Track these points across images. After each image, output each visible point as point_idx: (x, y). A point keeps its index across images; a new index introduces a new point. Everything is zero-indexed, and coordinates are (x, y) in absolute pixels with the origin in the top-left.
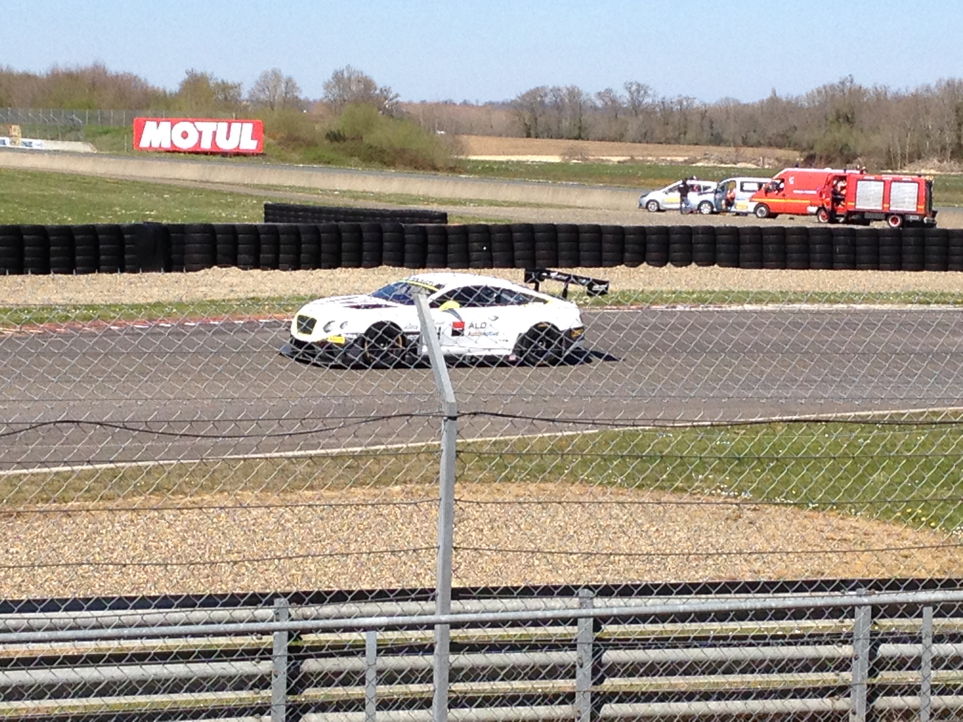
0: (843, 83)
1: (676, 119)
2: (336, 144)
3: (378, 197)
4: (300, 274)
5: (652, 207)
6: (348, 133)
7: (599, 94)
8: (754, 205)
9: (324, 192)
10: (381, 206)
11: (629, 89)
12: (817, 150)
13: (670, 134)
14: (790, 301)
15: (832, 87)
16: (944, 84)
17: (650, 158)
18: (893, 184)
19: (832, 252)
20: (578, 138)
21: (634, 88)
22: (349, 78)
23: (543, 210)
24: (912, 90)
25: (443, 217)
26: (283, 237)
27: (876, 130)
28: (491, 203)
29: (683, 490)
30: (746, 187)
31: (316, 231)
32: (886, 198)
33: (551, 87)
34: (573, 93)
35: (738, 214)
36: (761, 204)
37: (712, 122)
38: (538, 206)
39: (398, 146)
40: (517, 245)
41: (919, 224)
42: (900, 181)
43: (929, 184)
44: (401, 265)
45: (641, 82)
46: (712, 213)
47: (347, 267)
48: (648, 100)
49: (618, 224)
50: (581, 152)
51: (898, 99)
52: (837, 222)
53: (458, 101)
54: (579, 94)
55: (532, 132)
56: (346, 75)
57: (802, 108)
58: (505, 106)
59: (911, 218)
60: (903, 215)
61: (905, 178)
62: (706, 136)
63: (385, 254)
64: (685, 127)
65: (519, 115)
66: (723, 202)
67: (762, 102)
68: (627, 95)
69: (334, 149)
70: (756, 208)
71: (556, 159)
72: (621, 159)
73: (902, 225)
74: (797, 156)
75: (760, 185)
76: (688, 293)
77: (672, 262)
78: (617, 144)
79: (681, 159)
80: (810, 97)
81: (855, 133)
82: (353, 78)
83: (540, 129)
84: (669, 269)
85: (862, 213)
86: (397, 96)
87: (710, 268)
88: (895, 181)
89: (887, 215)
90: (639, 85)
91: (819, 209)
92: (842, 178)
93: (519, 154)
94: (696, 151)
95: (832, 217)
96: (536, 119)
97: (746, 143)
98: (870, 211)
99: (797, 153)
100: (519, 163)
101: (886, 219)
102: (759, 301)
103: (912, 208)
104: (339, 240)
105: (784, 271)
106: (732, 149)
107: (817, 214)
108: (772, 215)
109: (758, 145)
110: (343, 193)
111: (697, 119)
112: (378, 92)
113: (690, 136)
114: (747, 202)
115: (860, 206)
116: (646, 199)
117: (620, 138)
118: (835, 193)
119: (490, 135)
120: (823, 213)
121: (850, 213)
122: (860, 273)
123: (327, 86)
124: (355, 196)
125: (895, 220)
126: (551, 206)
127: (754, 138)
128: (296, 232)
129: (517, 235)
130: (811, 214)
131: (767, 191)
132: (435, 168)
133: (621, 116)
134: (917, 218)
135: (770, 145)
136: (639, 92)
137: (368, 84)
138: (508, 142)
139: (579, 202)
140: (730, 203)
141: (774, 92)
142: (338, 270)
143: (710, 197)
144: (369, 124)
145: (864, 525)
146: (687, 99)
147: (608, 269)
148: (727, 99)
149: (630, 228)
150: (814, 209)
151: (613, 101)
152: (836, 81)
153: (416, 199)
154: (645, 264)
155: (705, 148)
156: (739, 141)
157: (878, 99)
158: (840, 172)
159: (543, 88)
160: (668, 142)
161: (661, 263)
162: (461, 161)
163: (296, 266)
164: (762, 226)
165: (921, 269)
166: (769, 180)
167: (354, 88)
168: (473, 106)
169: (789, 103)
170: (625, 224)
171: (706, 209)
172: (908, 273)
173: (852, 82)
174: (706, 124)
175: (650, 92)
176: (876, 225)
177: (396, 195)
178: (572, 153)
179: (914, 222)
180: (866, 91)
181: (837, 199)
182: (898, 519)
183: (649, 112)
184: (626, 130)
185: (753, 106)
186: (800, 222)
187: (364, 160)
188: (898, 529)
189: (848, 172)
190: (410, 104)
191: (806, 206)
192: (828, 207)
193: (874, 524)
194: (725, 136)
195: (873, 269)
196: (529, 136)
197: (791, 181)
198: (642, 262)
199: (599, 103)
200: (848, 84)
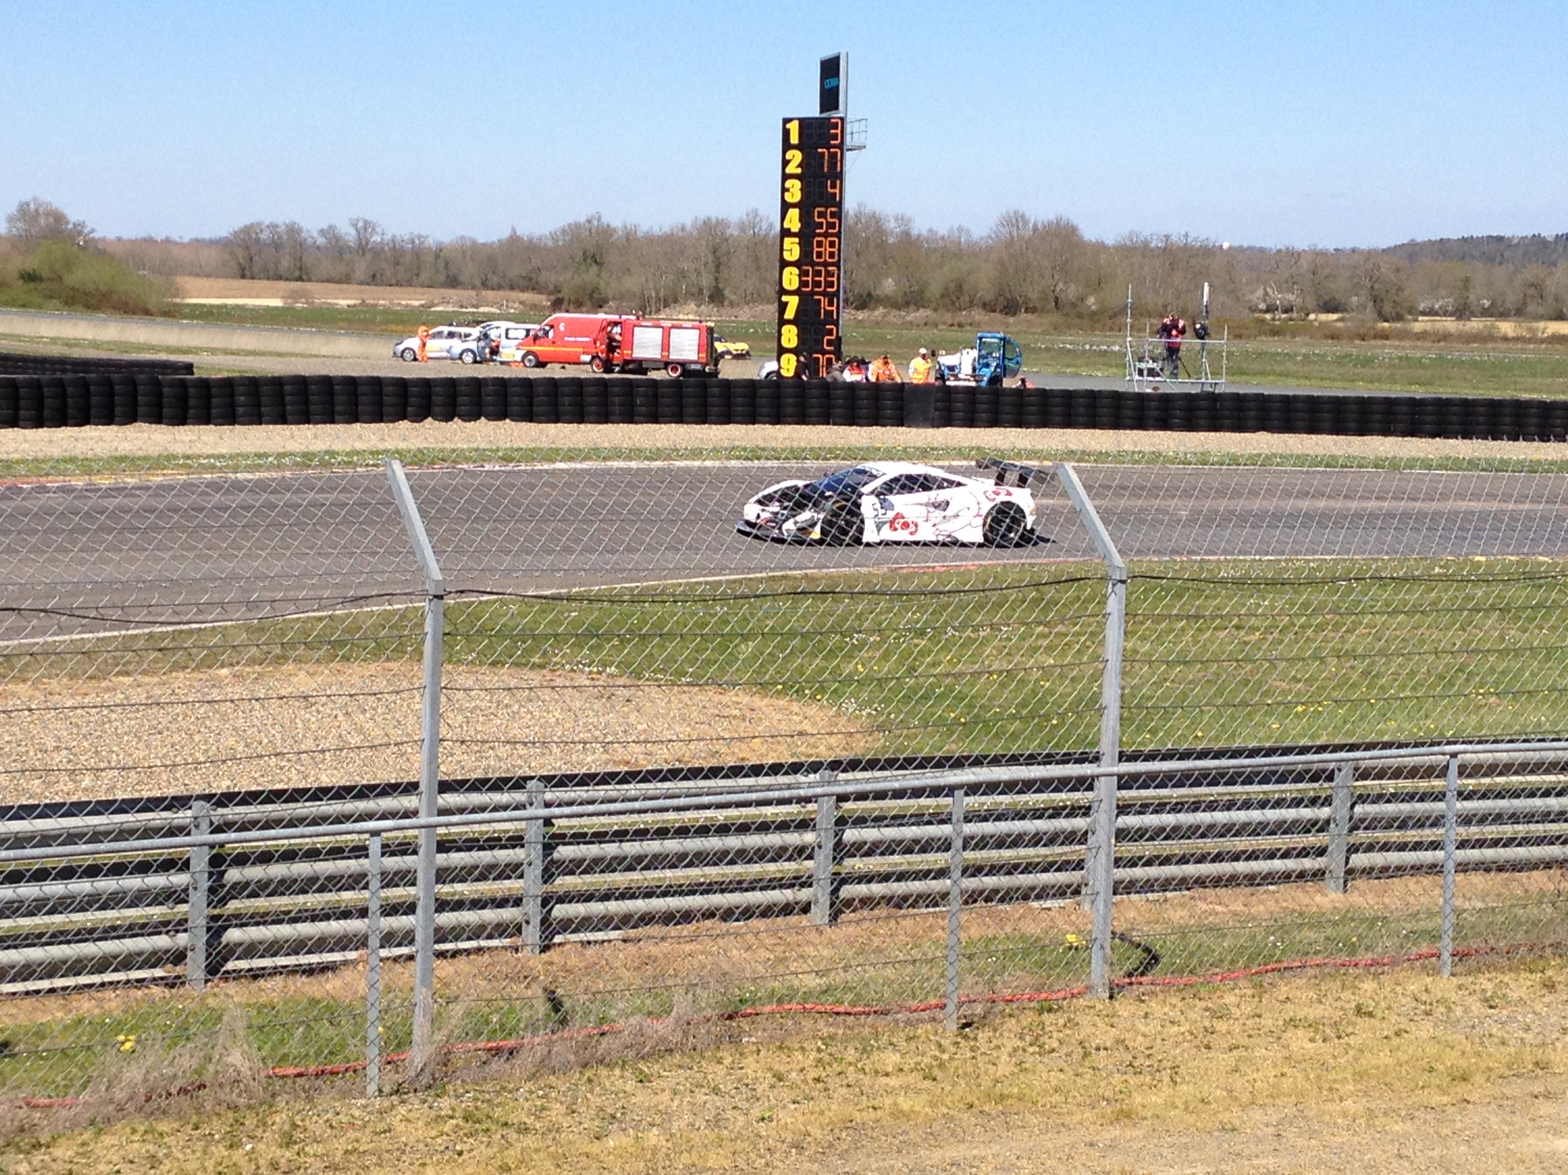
0: (589, 221)
1: (407, 258)
2: (32, 285)
3: (95, 344)
4: (44, 433)
5: (408, 355)
6: (45, 272)
7: (322, 231)
8: (522, 353)
9: (32, 340)
10: (104, 355)
11: (355, 226)
12: (565, 294)
13: (400, 276)
14: (605, 459)
15: (578, 226)
16: (700, 222)
17: (381, 302)
18: (673, 331)
19: (632, 404)
20: (300, 279)
21: (361, 224)
22: (37, 210)
23: (286, 359)
24: (666, 229)
25: (189, 368)
26: (22, 391)
27: (627, 271)
28: (227, 352)
29: (542, 667)
30: (512, 334)
31: (60, 384)
32: (666, 345)
33: (267, 223)
34: (293, 230)
35: (502, 363)
36: (529, 353)
37: (447, 264)
38: (280, 355)
39: (103, 289)
40: (288, 398)
41: (701, 373)
42: (680, 327)
43: (710, 330)
44: (159, 422)
45: (369, 218)
46: (475, 362)
47: (97, 424)
48: (376, 238)
49: (375, 374)
50: (304, 295)
51: (651, 240)
52: (612, 371)
53: (160, 236)
54: (299, 231)
55: (247, 272)
56: (32, 206)
57: (546, 248)
58: (212, 243)
59: (693, 367)
60: (683, 364)
61: (685, 324)
62: (442, 278)
63: (141, 410)
64: (419, 268)
65: (232, 253)
66: (487, 350)
67: (500, 241)
68: (352, 231)
69: (30, 291)
70: (524, 356)
71: (277, 303)
72: (351, 302)
73: (682, 375)
74: (544, 300)
75: (528, 331)
76: (491, 450)
77: (460, 417)
78: (345, 286)
79: (416, 303)
80: (554, 237)
81: (604, 274)
82: (41, 210)
83: (256, 269)
84: (457, 424)
85: (640, 362)
86: (93, 231)
87: (500, 423)
88: (674, 327)
89: (666, 364)
90: (366, 221)
91: (593, 358)
92: (616, 324)
93: (234, 297)
94: (435, 294)
95: (608, 367)
96: (251, 259)
97: (485, 285)
98: (647, 360)
99: (543, 297)
100: (238, 307)
101: (666, 368)
102: (571, 459)
103: (694, 357)
104: (87, 395)
105: (582, 426)
106: (473, 293)
107: (590, 363)
108: (541, 364)
109: (500, 287)
110: (54, 340)
111: (430, 259)
112: (70, 226)
113: (424, 277)
114: (513, 351)
115: (639, 353)
116: (401, 348)
117: (346, 279)
118: (611, 339)
119: (198, 275)
120: (597, 361)
121: (627, 362)
122: (664, 427)
123: (10, 219)
124: (68, 343)
125: (674, 369)
126: (293, 355)
127: (495, 279)
128: (37, 385)
129: (288, 388)
130: (585, 363)
131: (536, 338)
132: (147, 312)
133: (347, 256)
134: (698, 367)
135: (512, 288)
136: (365, 230)
137: (59, 218)
138: (221, 283)
139: (324, 351)
140: (495, 351)
141: (514, 230)
142: (87, 427)
143: (473, 345)
144: (69, 264)
145: (745, 699)
146: (419, 237)
147: (391, 425)
148: (463, 237)
149: (387, 378)
150: (587, 358)
151: (337, 239)
152: (582, 219)
153: (140, 348)
154: (430, 419)
155: (442, 291)
156: (478, 282)
157: (628, 239)
158: (615, 317)
159: (259, 224)
160: (399, 284)
161: (448, 417)
162: (176, 304)
163: (39, 423)
164: (531, 377)
165: (728, 423)
166: (537, 327)
167: (42, 222)
168: (177, 243)
169: (530, 241)
170: (382, 374)
171: (468, 358)
172: (714, 427)
173: (599, 219)
174: (441, 265)
175: (378, 230)
176: (654, 375)
177: (115, 343)
178: (295, 295)
179: (695, 371)
180: (614, 230)
181: (612, 346)
182: (778, 692)
183: (377, 252)
184: (354, 271)
185: (491, 245)
186: (572, 372)
187: (66, 303)
188: (782, 703)
189: (624, 317)
190: (104, 239)
191: (580, 354)
192: (603, 356)
193: (756, 698)
194: (462, 278)
195: (677, 422)
196: (243, 277)
197: (562, 327)
198: (426, 417)
199: (321, 241)
200: (595, 223)
